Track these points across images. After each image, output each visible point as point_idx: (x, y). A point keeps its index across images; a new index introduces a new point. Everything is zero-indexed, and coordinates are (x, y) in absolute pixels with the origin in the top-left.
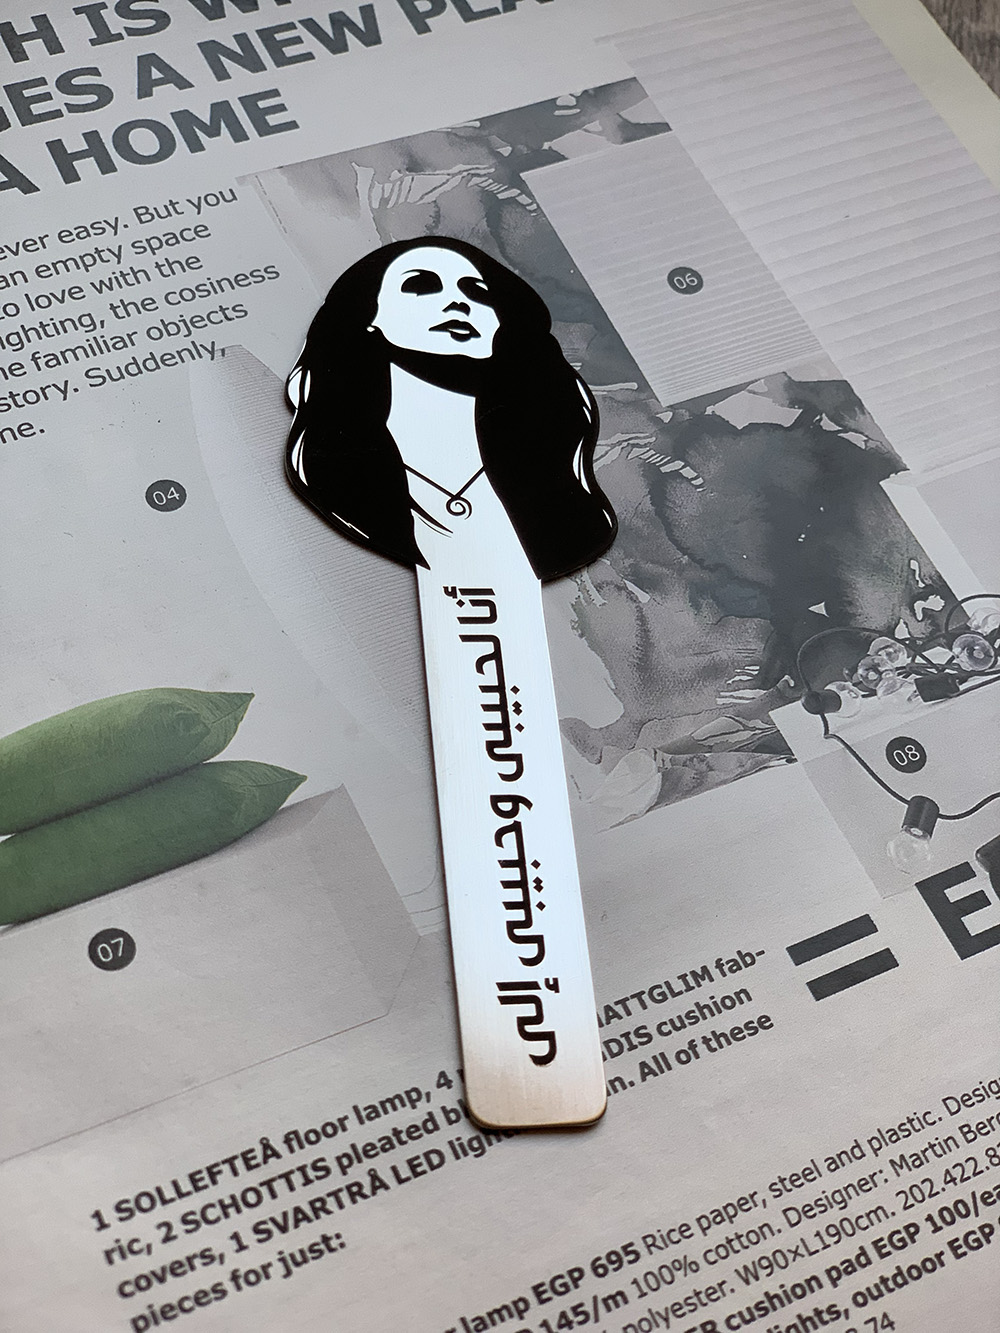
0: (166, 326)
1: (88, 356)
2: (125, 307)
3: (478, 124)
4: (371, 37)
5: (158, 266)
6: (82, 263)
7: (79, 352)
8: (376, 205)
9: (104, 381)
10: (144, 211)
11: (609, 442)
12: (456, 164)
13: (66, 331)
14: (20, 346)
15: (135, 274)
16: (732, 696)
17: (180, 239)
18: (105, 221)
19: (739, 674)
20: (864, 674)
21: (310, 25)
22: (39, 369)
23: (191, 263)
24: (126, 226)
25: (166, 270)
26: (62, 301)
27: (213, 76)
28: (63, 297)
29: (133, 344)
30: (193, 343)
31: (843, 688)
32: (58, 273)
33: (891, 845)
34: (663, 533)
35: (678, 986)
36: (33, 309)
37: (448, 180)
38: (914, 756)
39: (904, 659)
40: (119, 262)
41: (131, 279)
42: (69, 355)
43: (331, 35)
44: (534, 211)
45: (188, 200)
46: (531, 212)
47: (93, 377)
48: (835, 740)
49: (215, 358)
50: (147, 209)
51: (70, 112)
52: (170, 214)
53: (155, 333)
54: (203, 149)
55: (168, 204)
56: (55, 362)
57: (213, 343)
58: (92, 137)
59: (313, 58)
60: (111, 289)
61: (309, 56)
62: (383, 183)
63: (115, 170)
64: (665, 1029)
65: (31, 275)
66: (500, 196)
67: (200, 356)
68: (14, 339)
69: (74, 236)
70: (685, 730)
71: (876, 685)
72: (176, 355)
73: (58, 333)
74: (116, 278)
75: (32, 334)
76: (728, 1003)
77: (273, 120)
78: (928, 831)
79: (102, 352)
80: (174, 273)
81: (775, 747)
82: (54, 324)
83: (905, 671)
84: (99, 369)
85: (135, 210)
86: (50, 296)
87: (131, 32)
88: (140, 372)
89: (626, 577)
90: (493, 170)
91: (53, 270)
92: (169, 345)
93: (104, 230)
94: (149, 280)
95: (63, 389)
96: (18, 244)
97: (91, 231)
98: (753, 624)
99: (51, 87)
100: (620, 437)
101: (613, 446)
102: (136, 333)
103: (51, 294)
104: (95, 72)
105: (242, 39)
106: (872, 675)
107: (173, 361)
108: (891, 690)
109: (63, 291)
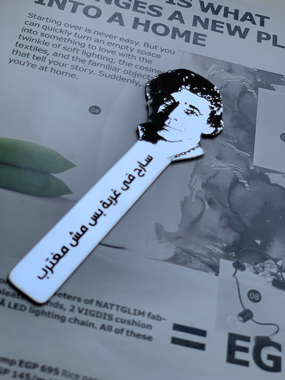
0: (130, 72)
1: (104, 68)
2: (123, 62)
3: (256, 70)
4: (243, 36)
5: (140, 58)
6: (121, 47)
7: (103, 66)
8: (211, 74)
9: (103, 76)
10: (147, 44)
11: (230, 165)
12: (242, 76)
13: (103, 59)
14: (89, 57)
15: (133, 56)
16: (213, 248)
17: (151, 55)
18: (135, 41)
19: (219, 243)
20: (258, 267)
21: (229, 26)
22: (89, 64)
23: (149, 62)
24: (139, 45)
25: (141, 60)
26: (108, 53)
27: (192, 24)
28: (109, 52)
29: (118, 71)
30: (134, 79)
31: (249, 266)
32: (113, 46)
33: (229, 318)
34: (227, 195)
35: (132, 311)
36: (100, 50)
37: (236, 79)
38: (257, 298)
39: (275, 270)
40: (131, 52)
41: (130, 57)
42: (99, 65)
43: (232, 31)
44: (255, 98)
45: (161, 48)
46: (254, 98)
47: (101, 73)
48: (234, 279)
49: (136, 86)
50: (148, 44)
51: (147, 14)
52: (153, 48)
53: (126, 72)
54: (175, 38)
55: (155, 46)
56: (94, 65)
57: (139, 82)
58: (148, 22)
59: (223, 33)
60: (123, 56)
61: (222, 32)
62: (217, 71)
63: (147, 32)
64: (119, 320)
65: (106, 43)
66: (248, 90)
67: (133, 83)
68: (89, 54)
69: (124, 41)
70: (191, 247)
71: (260, 272)
72: (127, 80)
73: (101, 59)
74: (127, 55)
75: (94, 56)
76: (143, 326)
77: (199, 42)
78: (245, 320)
79: (108, 69)
80: (143, 61)
81: (215, 269)
82: (102, 57)
83: (272, 274)
84: (104, 72)
85: (145, 43)
86: (106, 50)
87: (178, 4)
88: (114, 79)
89: (207, 199)
90: (252, 83)
91: (112, 45)
92: (127, 76)
93: (133, 43)
94: (135, 59)
95: (91, 71)
96: (108, 35)
97: (130, 42)
98: (234, 234)
99: (147, 7)
100: (234, 165)
101: (230, 166)
102: (121, 69)
103: (107, 50)
104: (161, 8)
105: (207, 20)
106: (261, 269)
107: (125, 81)
108: (264, 276)
109: (111, 51)
